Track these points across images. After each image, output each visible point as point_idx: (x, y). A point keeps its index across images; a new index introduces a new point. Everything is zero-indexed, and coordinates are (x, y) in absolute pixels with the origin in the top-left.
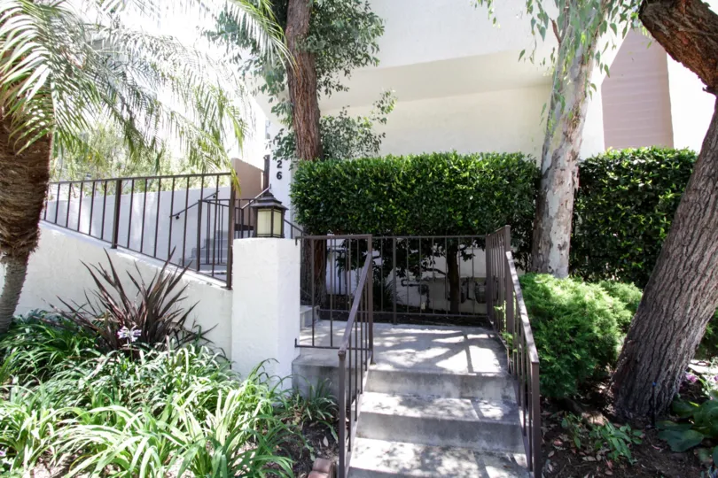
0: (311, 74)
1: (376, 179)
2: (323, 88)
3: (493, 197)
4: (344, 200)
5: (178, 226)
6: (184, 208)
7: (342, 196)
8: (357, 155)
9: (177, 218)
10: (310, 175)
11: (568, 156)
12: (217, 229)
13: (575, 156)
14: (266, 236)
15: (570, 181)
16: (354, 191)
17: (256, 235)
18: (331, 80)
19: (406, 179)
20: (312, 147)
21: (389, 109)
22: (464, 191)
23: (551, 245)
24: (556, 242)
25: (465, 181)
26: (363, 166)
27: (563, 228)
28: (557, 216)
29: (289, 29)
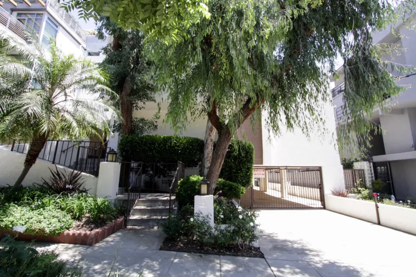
0: (130, 106)
1: (150, 144)
3: (186, 151)
4: (138, 150)
7: (137, 148)
8: (145, 134)
10: (126, 140)
11: (210, 140)
13: (212, 141)
14: (111, 161)
15: (210, 148)
16: (142, 147)
17: (107, 161)
19: (160, 144)
20: (128, 130)
22: (178, 149)
23: (205, 167)
24: (206, 166)
25: (178, 146)
26: (146, 139)
27: (208, 162)
28: (207, 158)
29: (123, 93)
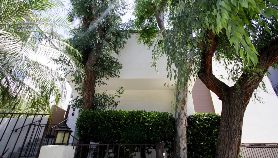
0: (93, 78)
1: (114, 119)
2: (98, 83)
3: (158, 128)
4: (99, 127)
5: (15, 136)
6: (22, 126)
7: (99, 125)
8: (108, 109)
9: (16, 131)
10: (86, 116)
11: (183, 114)
12: (36, 137)
13: (185, 115)
14: (59, 144)
15: (185, 124)
16: (105, 124)
17: (54, 144)
18: (101, 81)
19: (126, 120)
20: (89, 105)
21: (122, 93)
22: (148, 126)
23: (180, 148)
24: (182, 147)
25: (148, 122)
26: (109, 114)
27: (184, 141)
28: (182, 136)
29: (87, 63)
